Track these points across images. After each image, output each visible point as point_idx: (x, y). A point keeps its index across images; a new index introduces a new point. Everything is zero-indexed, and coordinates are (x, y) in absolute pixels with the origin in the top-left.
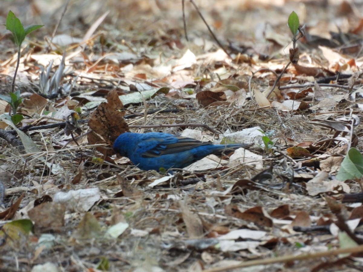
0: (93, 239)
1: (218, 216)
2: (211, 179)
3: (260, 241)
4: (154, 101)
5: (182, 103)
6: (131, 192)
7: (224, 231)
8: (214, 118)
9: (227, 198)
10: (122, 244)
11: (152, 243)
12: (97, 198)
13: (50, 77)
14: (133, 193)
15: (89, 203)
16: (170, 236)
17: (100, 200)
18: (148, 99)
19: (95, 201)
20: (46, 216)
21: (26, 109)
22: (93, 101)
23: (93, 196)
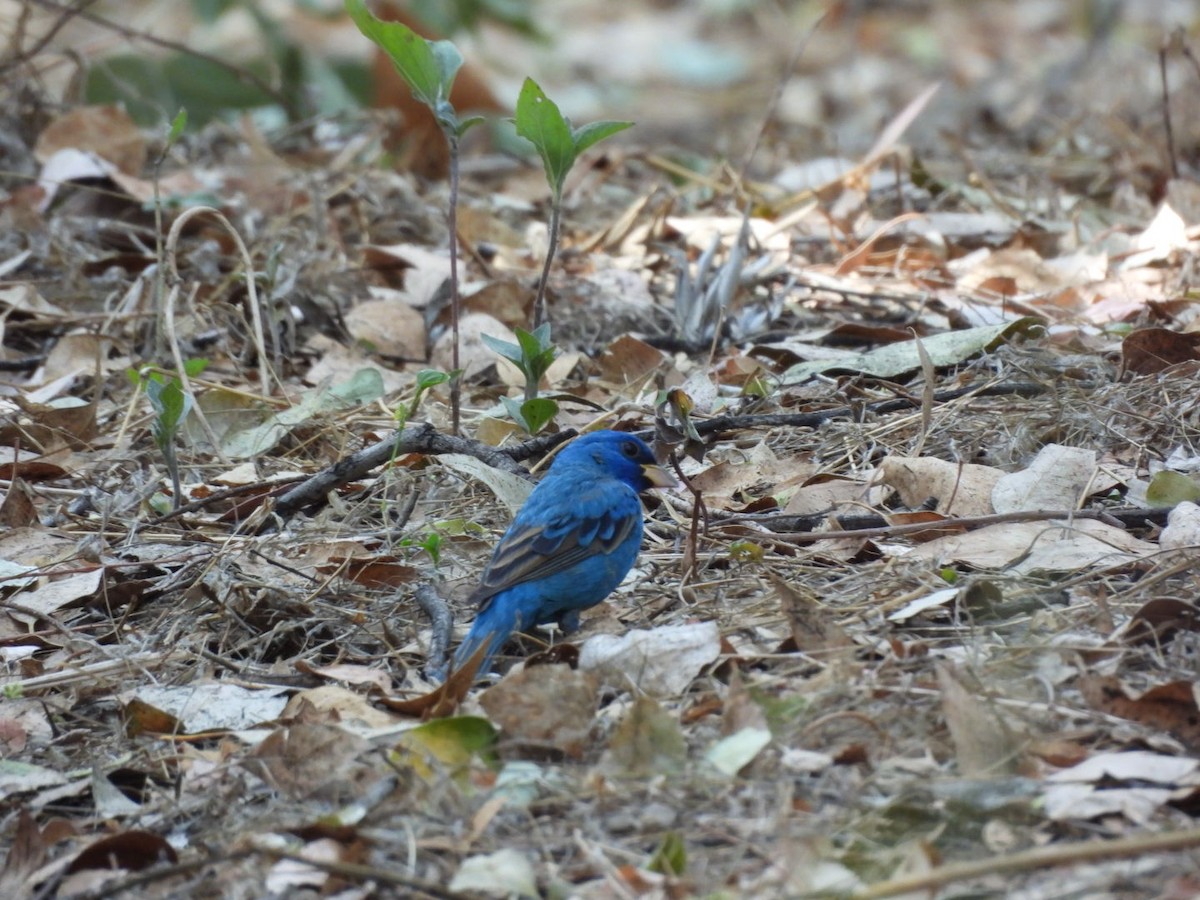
0: (659, 780)
1: (1063, 710)
2: (1084, 598)
3: (1172, 787)
4: (994, 358)
5: (1077, 366)
6: (819, 636)
7: (1074, 755)
8: (1146, 413)
9: (1110, 655)
10: (748, 793)
11: (832, 791)
12: (711, 654)
13: (705, 288)
14: (824, 639)
15: (686, 668)
16: (899, 770)
17: (718, 659)
18: (976, 356)
19: (703, 662)
20: (537, 707)
21: (604, 384)
22: (816, 359)
23: (697, 648)
